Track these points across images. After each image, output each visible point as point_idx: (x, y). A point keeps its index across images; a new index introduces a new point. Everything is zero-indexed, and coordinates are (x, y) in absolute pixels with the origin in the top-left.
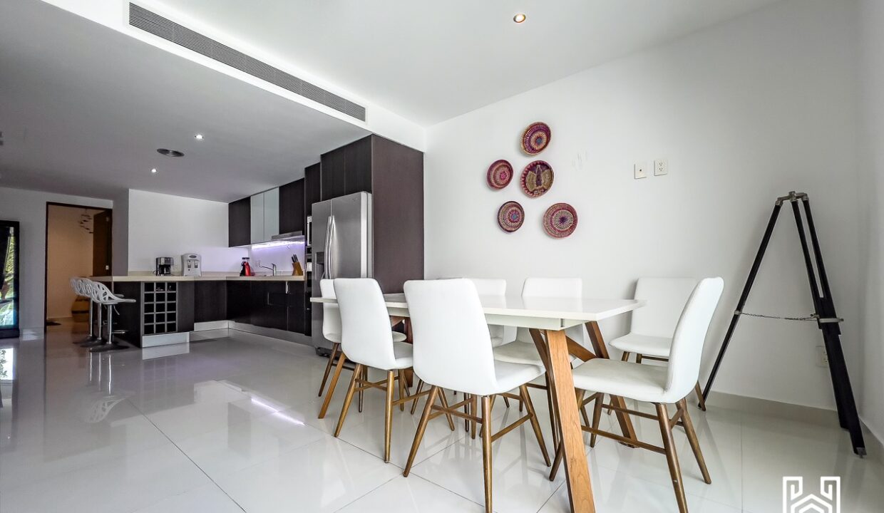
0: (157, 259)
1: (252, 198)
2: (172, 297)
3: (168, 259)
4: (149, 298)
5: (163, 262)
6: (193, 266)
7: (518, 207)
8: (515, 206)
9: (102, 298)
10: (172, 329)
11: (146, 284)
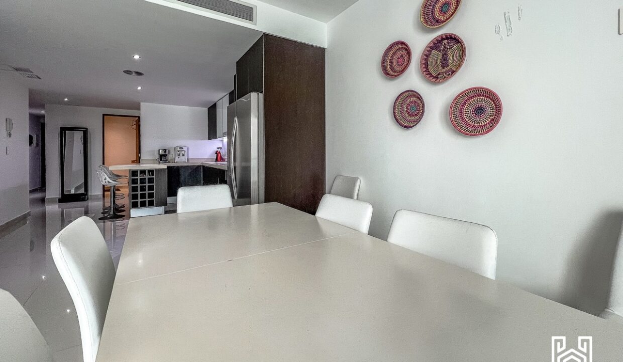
0: (159, 151)
1: (217, 103)
2: (151, 181)
3: (165, 151)
4: (135, 181)
6: (181, 155)
7: (418, 98)
8: (414, 96)
10: (151, 204)
11: (132, 171)
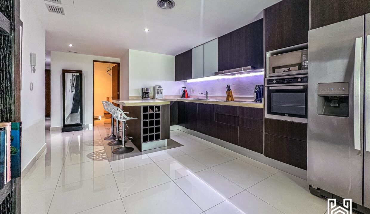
0: (142, 89)
1: (193, 50)
2: (158, 116)
3: (147, 89)
4: (145, 117)
5: (145, 91)
6: (160, 92)
9: (119, 117)
10: (158, 138)
11: (143, 107)
